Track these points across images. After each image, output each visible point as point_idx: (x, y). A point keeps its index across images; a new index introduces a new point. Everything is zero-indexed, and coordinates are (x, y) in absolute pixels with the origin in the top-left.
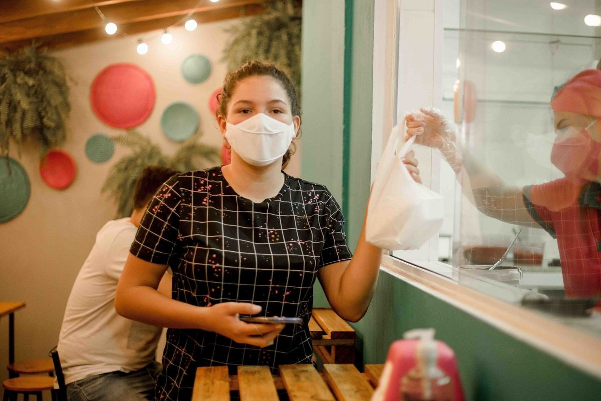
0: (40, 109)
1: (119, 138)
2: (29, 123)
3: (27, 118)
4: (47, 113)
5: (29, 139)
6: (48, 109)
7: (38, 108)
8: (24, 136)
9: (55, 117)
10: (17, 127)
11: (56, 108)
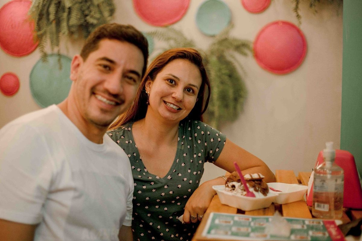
0: (84, 8)
1: (156, 33)
2: (74, 20)
3: (73, 16)
4: (90, 12)
5: (76, 36)
6: (92, 8)
7: (82, 7)
8: (71, 33)
9: (98, 15)
10: (64, 24)
11: (98, 6)
